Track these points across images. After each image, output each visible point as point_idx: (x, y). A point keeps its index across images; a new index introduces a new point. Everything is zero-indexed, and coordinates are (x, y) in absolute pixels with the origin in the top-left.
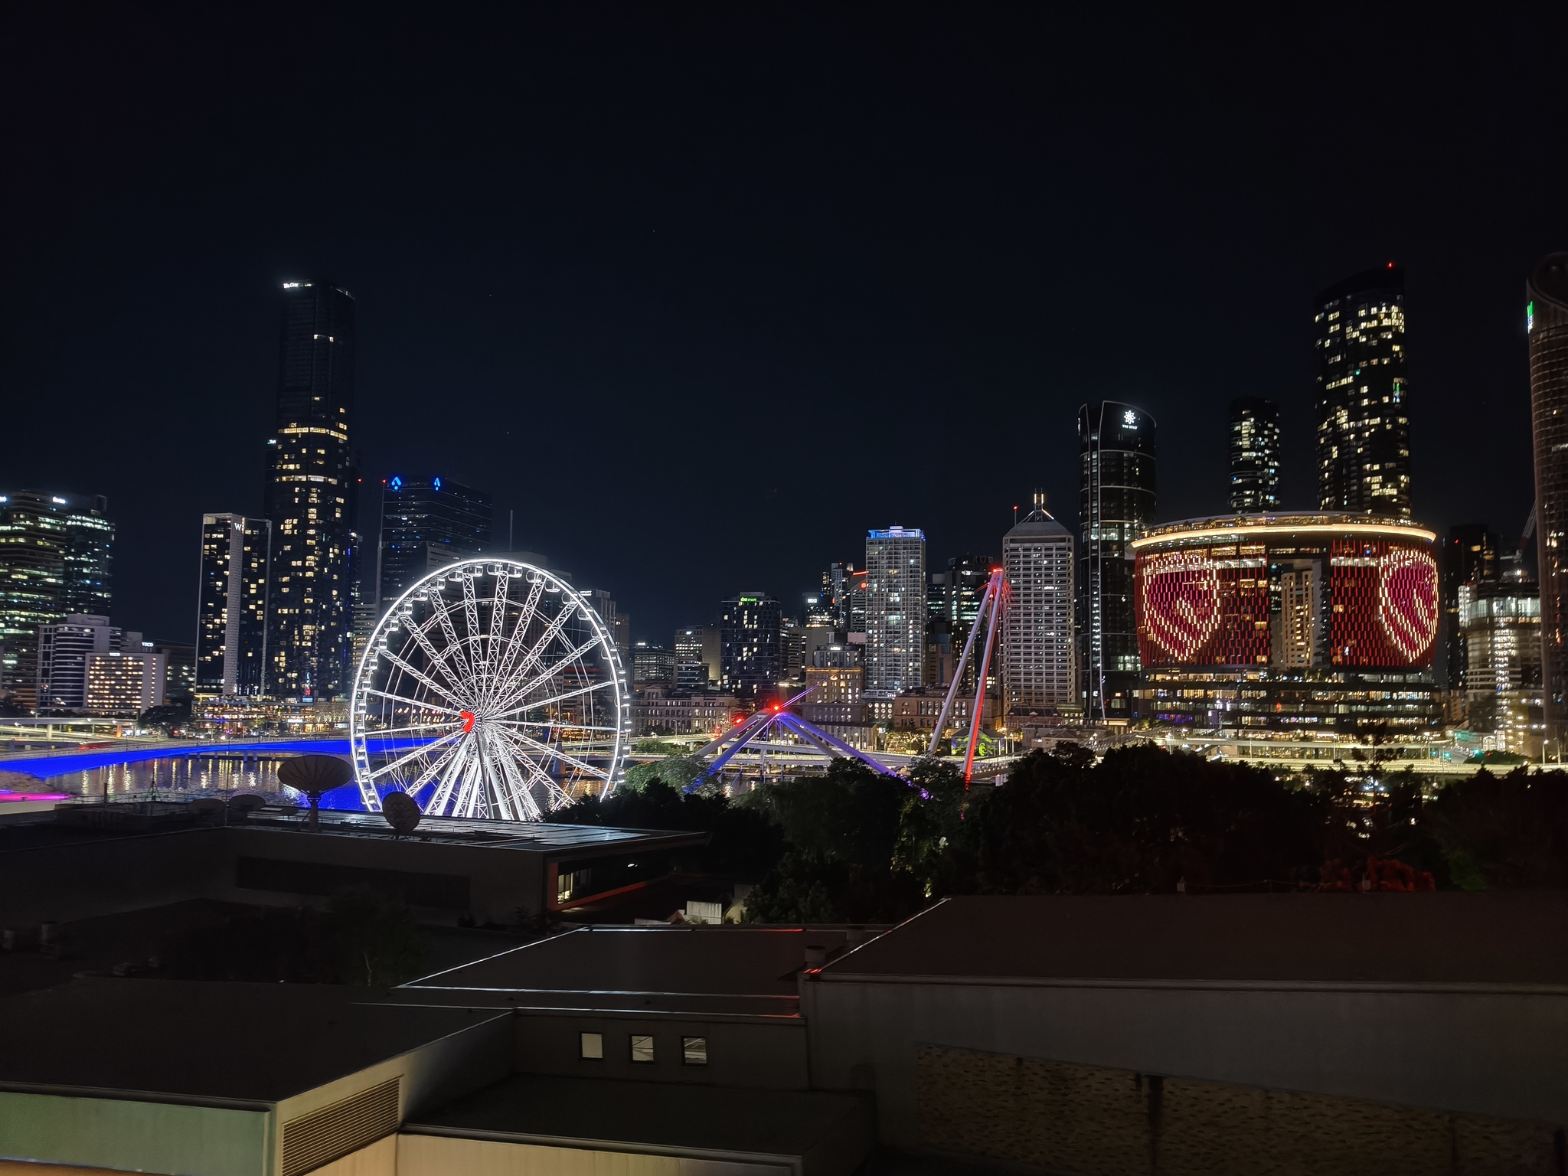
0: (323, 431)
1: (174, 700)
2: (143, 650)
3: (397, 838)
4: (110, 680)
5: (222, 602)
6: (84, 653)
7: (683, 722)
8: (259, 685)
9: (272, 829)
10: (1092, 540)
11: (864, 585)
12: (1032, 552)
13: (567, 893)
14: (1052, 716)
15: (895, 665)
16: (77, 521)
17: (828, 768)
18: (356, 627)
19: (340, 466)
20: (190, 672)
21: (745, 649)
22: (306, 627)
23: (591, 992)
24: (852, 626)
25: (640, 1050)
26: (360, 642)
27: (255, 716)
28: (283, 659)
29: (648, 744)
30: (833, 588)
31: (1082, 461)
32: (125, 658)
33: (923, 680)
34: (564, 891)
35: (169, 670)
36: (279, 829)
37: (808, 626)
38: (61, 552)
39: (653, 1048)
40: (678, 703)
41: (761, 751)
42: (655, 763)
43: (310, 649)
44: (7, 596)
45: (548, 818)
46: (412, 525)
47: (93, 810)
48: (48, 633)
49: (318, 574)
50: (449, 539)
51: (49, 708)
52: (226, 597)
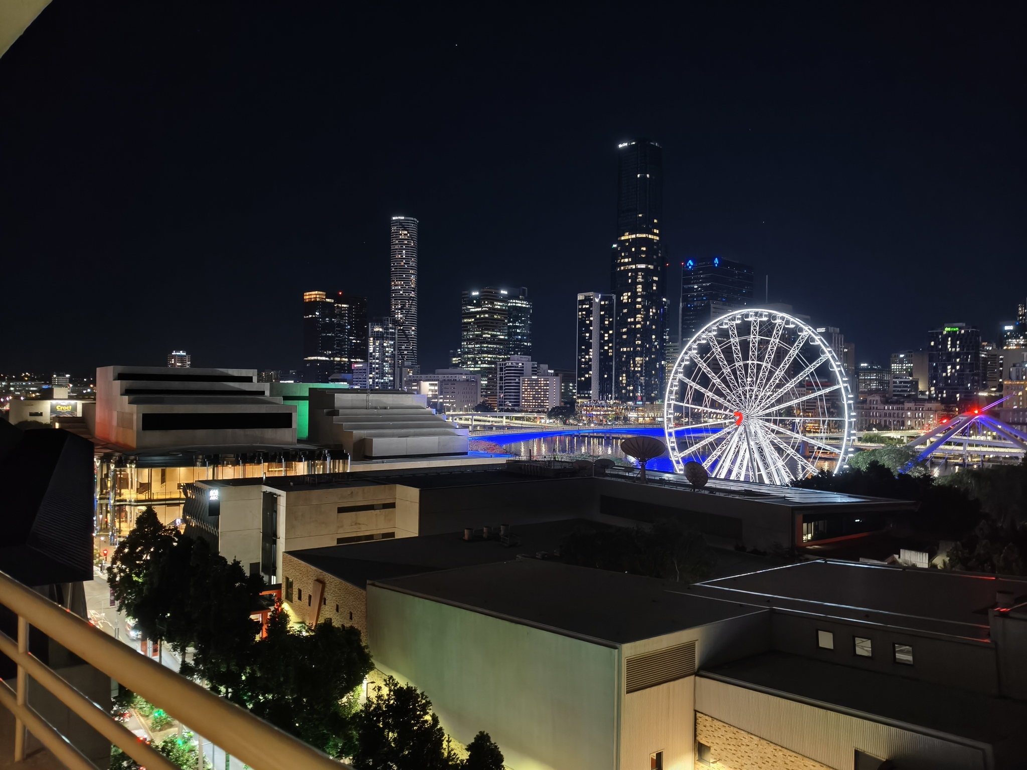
0: (644, 236)
1: (566, 403)
2: (548, 374)
3: (694, 490)
4: (533, 392)
5: (589, 346)
6: (519, 377)
7: (898, 421)
8: (612, 394)
9: (619, 480)
13: (810, 536)
16: (513, 303)
17: (1022, 458)
18: (667, 357)
19: (655, 257)
20: (574, 386)
21: (949, 367)
22: (637, 359)
23: (827, 604)
25: (861, 648)
26: (670, 367)
27: (609, 413)
28: (625, 378)
29: (870, 437)
32: (540, 380)
34: (808, 534)
35: (563, 389)
36: (623, 480)
37: (1005, 348)
38: (506, 321)
39: (872, 648)
40: (893, 408)
41: (964, 444)
42: (876, 450)
43: (640, 372)
44: (481, 347)
45: (796, 484)
46: (700, 291)
47: (523, 464)
48: (501, 366)
49: (644, 326)
50: (725, 298)
51: (503, 407)
52: (591, 343)
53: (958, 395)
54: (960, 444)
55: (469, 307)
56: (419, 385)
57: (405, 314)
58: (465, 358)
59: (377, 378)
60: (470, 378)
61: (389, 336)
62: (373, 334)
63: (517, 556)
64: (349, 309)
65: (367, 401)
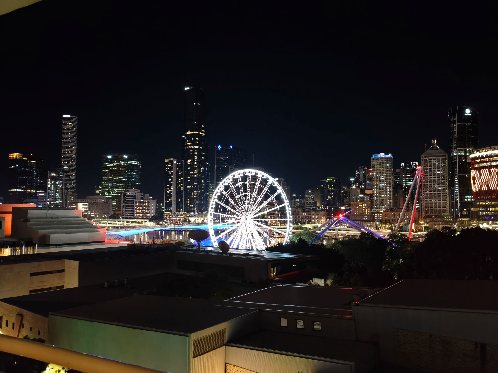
0: (198, 133)
1: (159, 214)
2: (149, 199)
3: (223, 255)
4: (141, 208)
5: (171, 185)
6: (134, 200)
7: (309, 220)
8: (182, 209)
9: (187, 252)
10: (455, 155)
11: (371, 174)
12: (432, 160)
13: (274, 273)
14: (440, 217)
15: (383, 201)
16: (130, 162)
17: (359, 236)
18: (209, 191)
19: (203, 143)
20: (163, 205)
21: (329, 196)
22: (195, 192)
23: (283, 305)
24: (367, 188)
25: (299, 324)
26: (211, 195)
27: (181, 218)
28: (189, 201)
29: (298, 227)
30: (360, 175)
31: (451, 128)
32: (145, 202)
33: (393, 206)
34: (273, 273)
35: (157, 207)
36: (189, 252)
37: (351, 188)
38: (126, 171)
39: (304, 324)
40: (307, 214)
41: (336, 230)
42: (301, 233)
43: (197, 198)
44: (113, 185)
45: (268, 249)
46: (224, 160)
47: (137, 246)
48: (124, 195)
49: (198, 176)
50: (235, 164)
51: (125, 216)
52: (172, 183)
53: (333, 209)
54: (334, 230)
55: (106, 164)
56: (76, 205)
57: (69, 167)
58: (104, 190)
59: (52, 201)
60: (106, 201)
61: (60, 178)
62: (51, 177)
63: (134, 294)
64: (37, 163)
65: (47, 214)
